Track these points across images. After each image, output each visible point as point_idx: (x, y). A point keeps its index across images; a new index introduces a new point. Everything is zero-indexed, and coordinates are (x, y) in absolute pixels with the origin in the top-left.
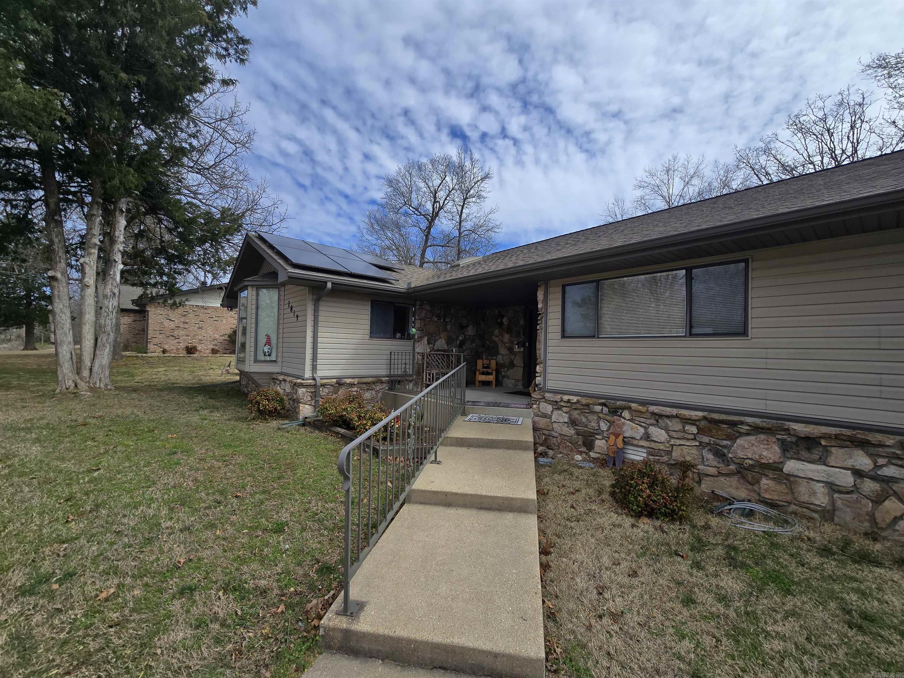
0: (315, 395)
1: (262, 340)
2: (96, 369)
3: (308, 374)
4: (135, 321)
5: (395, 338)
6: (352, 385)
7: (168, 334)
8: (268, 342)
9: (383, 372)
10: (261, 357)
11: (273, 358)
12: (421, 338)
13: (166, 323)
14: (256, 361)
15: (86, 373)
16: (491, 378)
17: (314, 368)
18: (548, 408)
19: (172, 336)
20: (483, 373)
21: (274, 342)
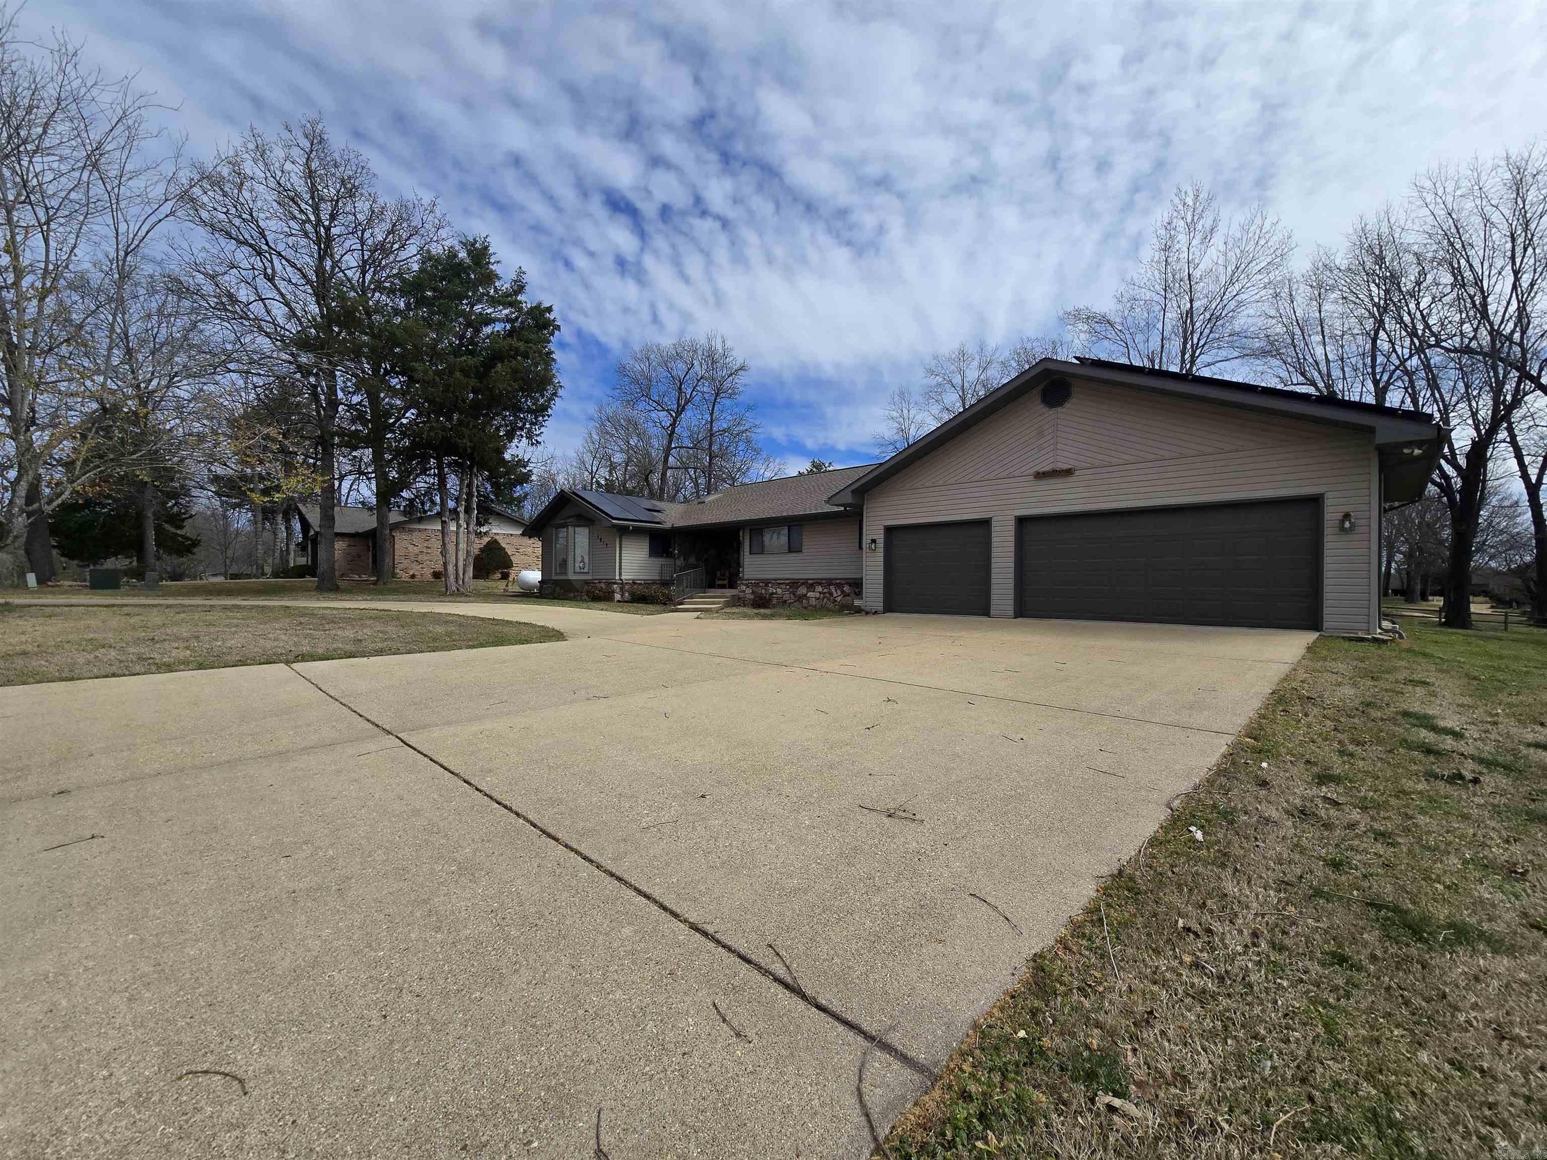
0: (622, 589)
1: (579, 559)
2: (466, 580)
3: (617, 577)
4: (349, 546)
5: (662, 556)
6: (640, 584)
7: (412, 558)
8: (582, 561)
9: (657, 578)
10: (578, 570)
11: (586, 570)
12: (679, 557)
13: (411, 547)
14: (575, 573)
15: (461, 582)
16: (726, 582)
17: (620, 574)
18: (744, 588)
19: (417, 561)
20: (720, 579)
21: (586, 560)
